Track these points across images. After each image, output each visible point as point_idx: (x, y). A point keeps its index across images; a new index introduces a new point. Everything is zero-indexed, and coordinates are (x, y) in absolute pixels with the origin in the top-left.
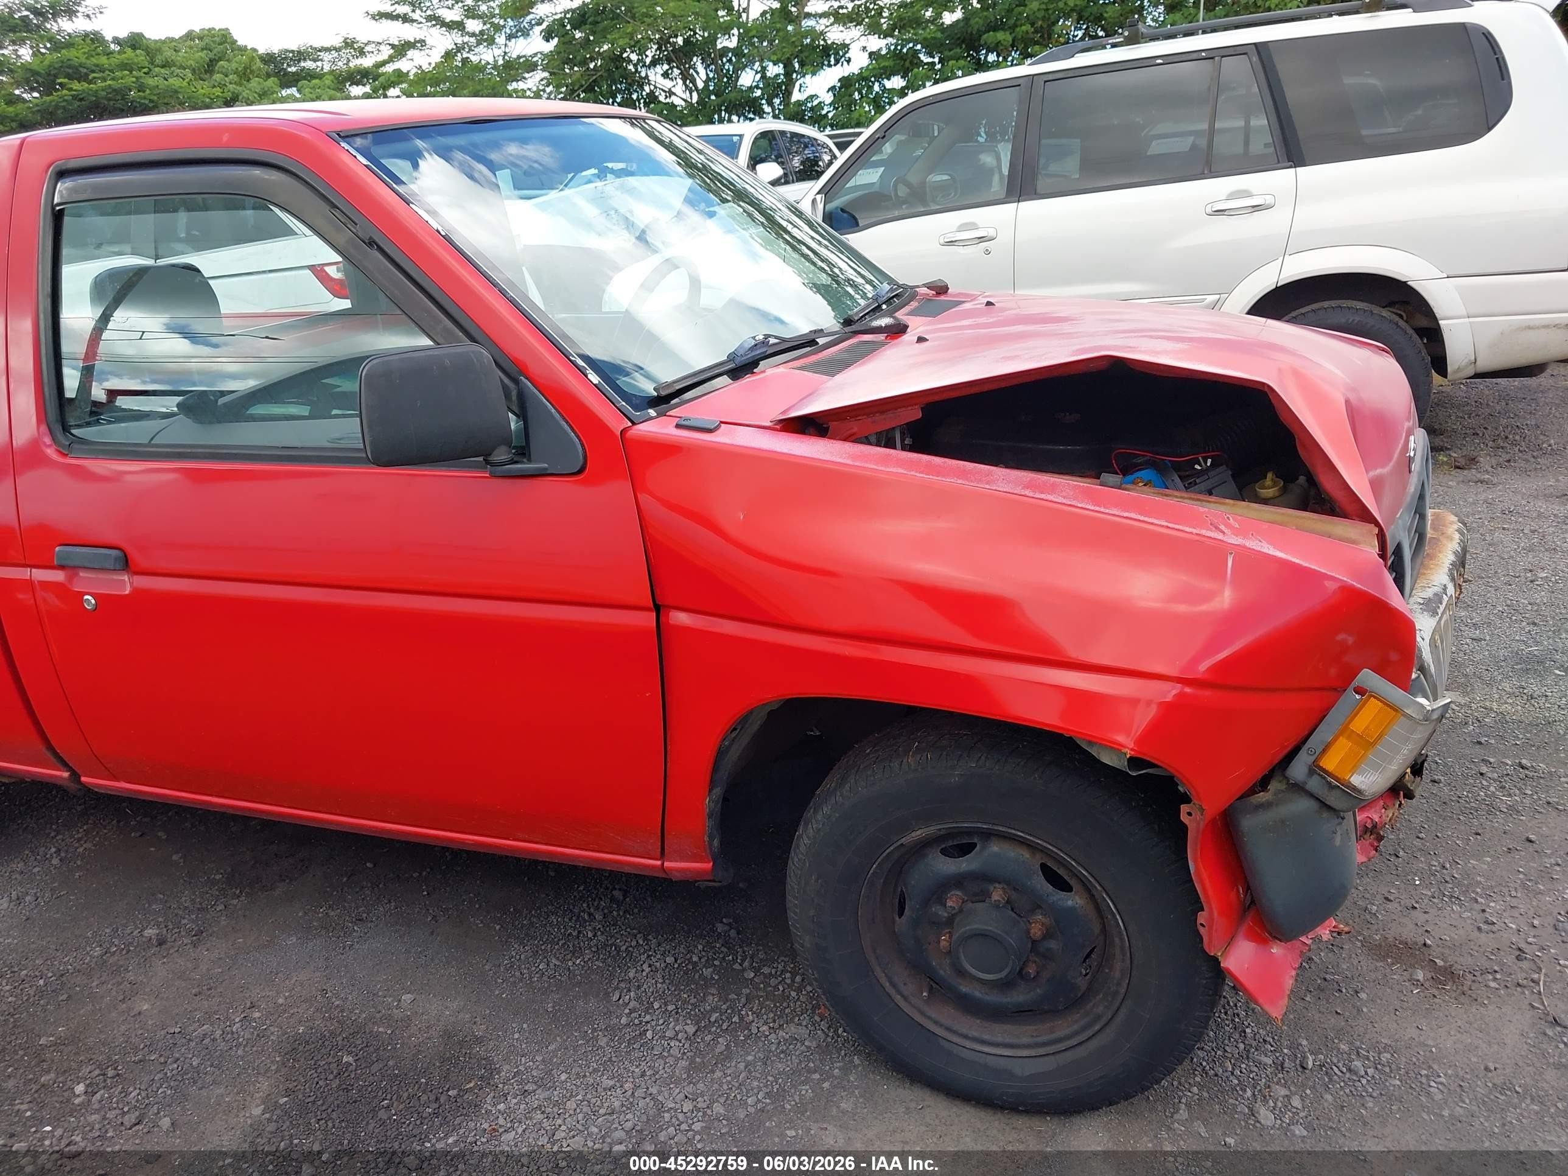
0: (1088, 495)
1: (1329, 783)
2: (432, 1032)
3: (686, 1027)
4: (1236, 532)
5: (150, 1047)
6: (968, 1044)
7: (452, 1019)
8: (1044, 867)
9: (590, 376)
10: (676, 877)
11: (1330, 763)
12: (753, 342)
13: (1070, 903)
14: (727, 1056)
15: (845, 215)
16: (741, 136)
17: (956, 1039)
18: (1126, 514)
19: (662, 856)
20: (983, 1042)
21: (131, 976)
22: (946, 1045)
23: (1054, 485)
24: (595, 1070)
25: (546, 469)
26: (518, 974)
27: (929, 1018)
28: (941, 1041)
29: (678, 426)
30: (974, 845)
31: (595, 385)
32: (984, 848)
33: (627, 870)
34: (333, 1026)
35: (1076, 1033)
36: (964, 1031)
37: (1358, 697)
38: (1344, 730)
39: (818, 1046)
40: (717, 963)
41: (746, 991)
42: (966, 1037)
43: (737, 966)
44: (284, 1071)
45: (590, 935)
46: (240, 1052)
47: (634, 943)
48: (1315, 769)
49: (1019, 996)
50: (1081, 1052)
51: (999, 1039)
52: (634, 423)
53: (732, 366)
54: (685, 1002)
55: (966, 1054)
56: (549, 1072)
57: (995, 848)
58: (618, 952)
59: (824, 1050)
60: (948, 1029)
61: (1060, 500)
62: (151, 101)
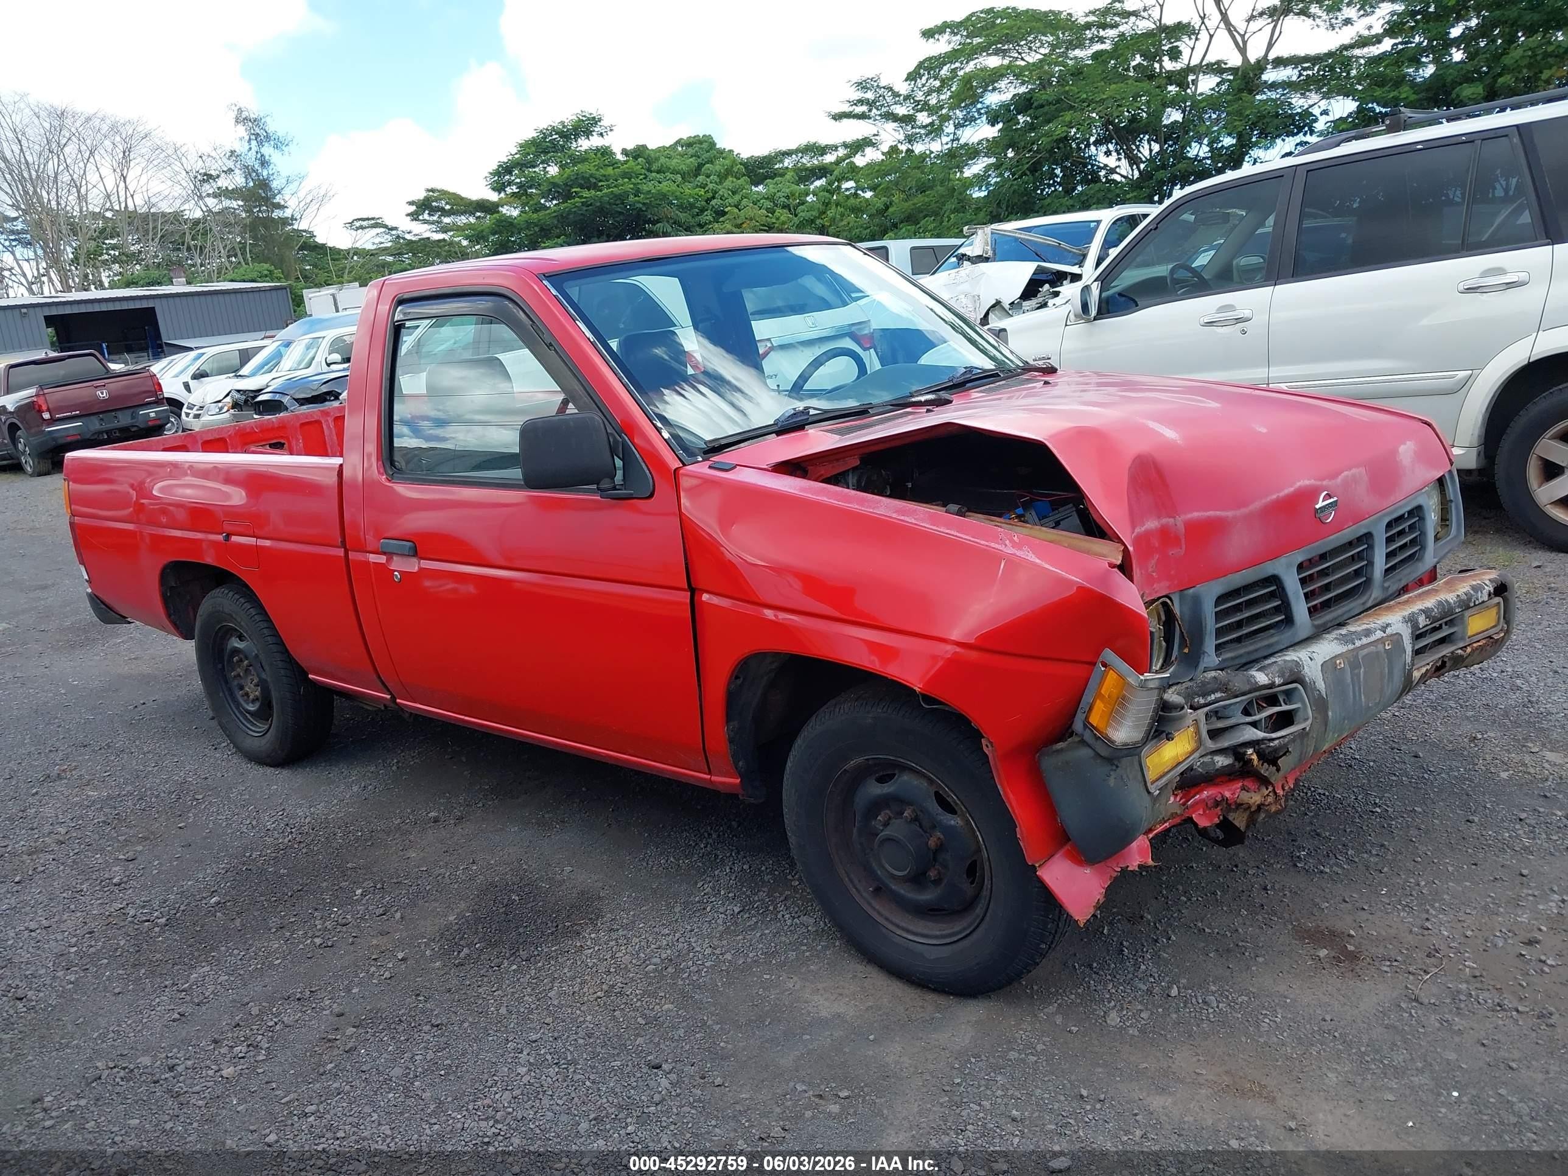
0: (933, 520)
1: (1095, 735)
2: (574, 890)
3: (735, 908)
4: (1015, 545)
5: (406, 877)
6: (899, 932)
7: (591, 885)
8: (937, 794)
9: (663, 434)
10: (721, 789)
11: (1094, 720)
12: (793, 412)
13: (952, 822)
14: (753, 928)
15: (1124, 299)
16: (1099, 222)
17: (890, 927)
18: (947, 531)
19: (710, 773)
20: (908, 931)
21: (412, 837)
22: (884, 930)
23: (915, 511)
24: (663, 924)
25: (632, 494)
26: (645, 864)
27: (874, 909)
28: (882, 928)
29: (710, 467)
30: (894, 775)
31: (665, 440)
32: (899, 777)
33: (692, 782)
34: (516, 879)
35: (965, 929)
36: (897, 921)
37: (1103, 669)
38: (1099, 695)
39: (817, 931)
40: (776, 873)
41: (787, 893)
42: (898, 926)
43: (789, 877)
44: (477, 899)
45: (702, 846)
46: (456, 886)
47: (728, 855)
48: (1087, 724)
49: (927, 896)
50: (965, 943)
51: (919, 930)
52: (684, 465)
53: (776, 428)
54: (744, 893)
55: (897, 939)
56: (633, 922)
57: (906, 777)
58: (715, 860)
59: (819, 934)
60: (887, 919)
61: (914, 521)
62: (644, 204)
